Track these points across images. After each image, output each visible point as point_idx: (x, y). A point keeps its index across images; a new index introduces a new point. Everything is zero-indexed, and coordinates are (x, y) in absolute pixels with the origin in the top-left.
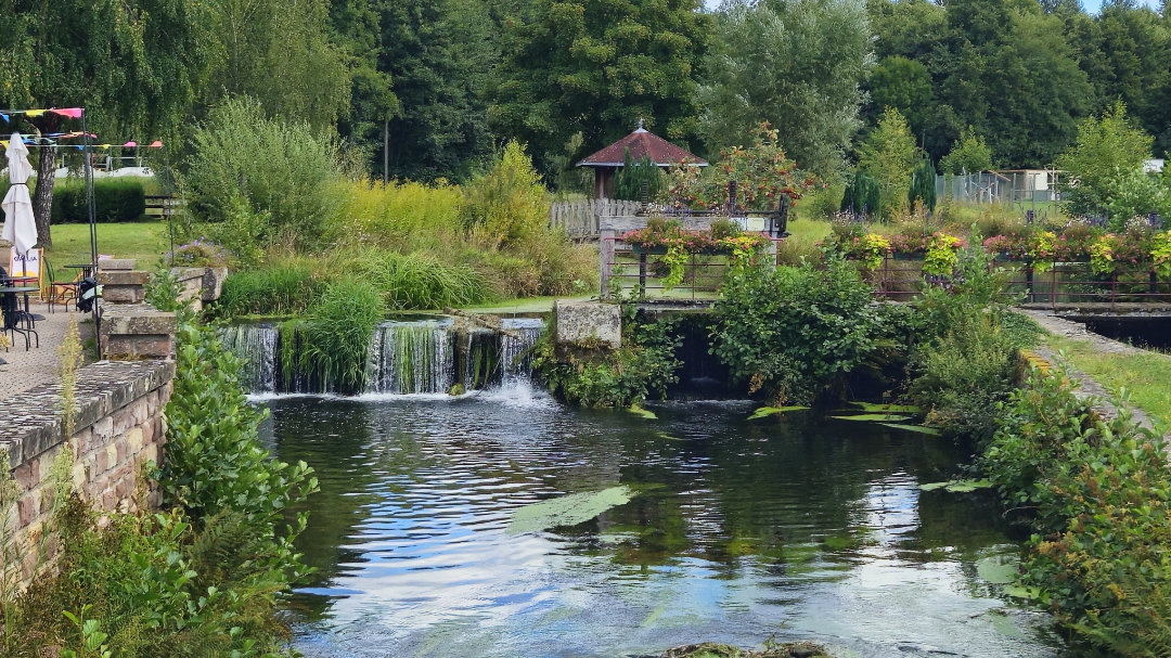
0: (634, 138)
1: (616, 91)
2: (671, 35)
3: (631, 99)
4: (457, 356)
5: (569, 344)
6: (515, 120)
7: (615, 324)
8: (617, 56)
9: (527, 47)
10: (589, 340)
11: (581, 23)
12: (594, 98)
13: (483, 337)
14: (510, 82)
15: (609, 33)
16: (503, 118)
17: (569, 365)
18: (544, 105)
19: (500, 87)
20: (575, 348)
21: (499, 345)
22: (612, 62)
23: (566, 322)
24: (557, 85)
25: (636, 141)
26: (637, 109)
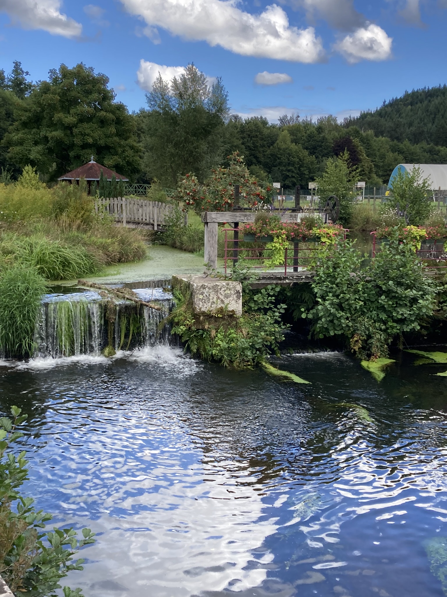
0: (90, 165)
1: (77, 141)
2: (105, 114)
3: (85, 146)
4: (106, 324)
5: (203, 313)
6: (23, 156)
7: (238, 298)
8: (77, 124)
9: (29, 117)
10: (221, 311)
11: (58, 105)
12: (66, 144)
13: (127, 307)
14: (20, 135)
15: (72, 111)
16: (17, 154)
17: (204, 330)
18: (40, 148)
19: (14, 138)
20: (209, 316)
21: (141, 315)
22: (76, 126)
23: (201, 297)
24: (46, 138)
25: (91, 167)
26: (88, 151)
